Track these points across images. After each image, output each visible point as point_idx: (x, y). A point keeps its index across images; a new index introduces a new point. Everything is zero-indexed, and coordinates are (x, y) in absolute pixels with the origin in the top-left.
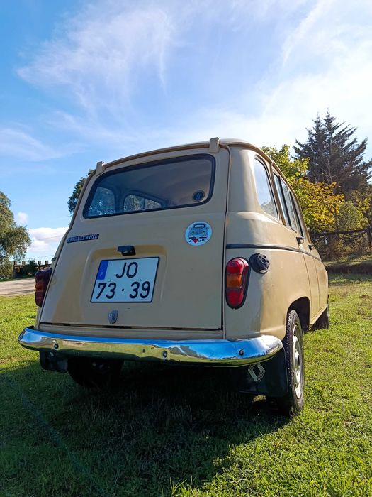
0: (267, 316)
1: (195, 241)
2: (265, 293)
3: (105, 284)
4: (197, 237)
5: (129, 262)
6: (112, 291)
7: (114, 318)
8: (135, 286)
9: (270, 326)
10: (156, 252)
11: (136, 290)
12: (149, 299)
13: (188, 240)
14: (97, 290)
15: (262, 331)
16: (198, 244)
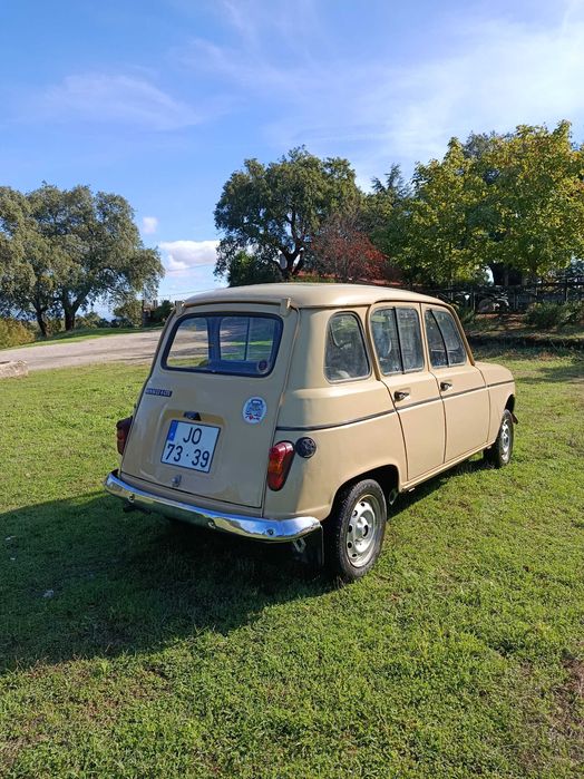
0: (306, 497)
1: (251, 418)
2: (306, 477)
3: (173, 446)
4: (253, 413)
5: (195, 427)
6: (179, 454)
7: (177, 482)
8: (198, 453)
9: (310, 506)
10: (217, 422)
11: (197, 458)
12: (206, 469)
13: (245, 415)
14: (167, 451)
15: (298, 513)
16: (253, 421)
